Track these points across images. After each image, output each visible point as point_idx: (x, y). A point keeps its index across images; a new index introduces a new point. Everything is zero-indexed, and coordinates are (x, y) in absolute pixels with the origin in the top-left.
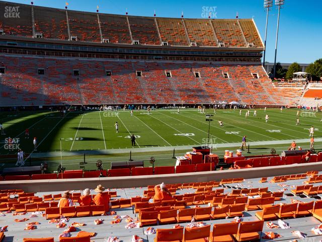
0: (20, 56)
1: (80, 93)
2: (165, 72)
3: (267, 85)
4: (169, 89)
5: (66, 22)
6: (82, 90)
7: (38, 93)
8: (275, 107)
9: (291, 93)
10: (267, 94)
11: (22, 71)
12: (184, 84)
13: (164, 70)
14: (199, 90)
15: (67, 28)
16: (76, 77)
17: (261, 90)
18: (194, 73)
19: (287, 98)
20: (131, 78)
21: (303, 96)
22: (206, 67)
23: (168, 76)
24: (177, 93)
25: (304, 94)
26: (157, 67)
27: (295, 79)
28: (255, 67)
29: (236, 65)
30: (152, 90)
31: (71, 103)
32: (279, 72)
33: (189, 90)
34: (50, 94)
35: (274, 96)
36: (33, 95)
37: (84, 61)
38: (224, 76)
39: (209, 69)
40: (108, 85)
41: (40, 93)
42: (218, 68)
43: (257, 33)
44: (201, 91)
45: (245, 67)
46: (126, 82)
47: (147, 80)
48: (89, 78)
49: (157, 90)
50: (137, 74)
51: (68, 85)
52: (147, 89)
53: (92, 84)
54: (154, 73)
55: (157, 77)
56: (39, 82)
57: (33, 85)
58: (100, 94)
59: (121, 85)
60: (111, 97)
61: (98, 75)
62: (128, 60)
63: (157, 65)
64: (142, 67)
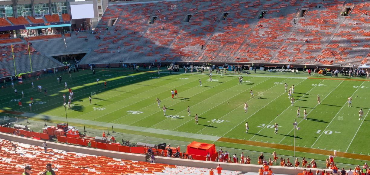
2: (345, 7)
13: (345, 4)
16: (220, 23)
33: (350, 40)
34: (174, 48)
36: (159, 50)
46: (272, 28)
47: (304, 23)
48: (232, 24)
49: (302, 40)
50: (298, 14)
51: (202, 35)
52: (289, 39)
53: (228, 33)
54: (326, 10)
55: (323, 18)
56: (176, 32)
57: (168, 37)
58: (225, 47)
59: (262, 33)
60: (232, 52)
61: (246, 19)
64: (316, 1)
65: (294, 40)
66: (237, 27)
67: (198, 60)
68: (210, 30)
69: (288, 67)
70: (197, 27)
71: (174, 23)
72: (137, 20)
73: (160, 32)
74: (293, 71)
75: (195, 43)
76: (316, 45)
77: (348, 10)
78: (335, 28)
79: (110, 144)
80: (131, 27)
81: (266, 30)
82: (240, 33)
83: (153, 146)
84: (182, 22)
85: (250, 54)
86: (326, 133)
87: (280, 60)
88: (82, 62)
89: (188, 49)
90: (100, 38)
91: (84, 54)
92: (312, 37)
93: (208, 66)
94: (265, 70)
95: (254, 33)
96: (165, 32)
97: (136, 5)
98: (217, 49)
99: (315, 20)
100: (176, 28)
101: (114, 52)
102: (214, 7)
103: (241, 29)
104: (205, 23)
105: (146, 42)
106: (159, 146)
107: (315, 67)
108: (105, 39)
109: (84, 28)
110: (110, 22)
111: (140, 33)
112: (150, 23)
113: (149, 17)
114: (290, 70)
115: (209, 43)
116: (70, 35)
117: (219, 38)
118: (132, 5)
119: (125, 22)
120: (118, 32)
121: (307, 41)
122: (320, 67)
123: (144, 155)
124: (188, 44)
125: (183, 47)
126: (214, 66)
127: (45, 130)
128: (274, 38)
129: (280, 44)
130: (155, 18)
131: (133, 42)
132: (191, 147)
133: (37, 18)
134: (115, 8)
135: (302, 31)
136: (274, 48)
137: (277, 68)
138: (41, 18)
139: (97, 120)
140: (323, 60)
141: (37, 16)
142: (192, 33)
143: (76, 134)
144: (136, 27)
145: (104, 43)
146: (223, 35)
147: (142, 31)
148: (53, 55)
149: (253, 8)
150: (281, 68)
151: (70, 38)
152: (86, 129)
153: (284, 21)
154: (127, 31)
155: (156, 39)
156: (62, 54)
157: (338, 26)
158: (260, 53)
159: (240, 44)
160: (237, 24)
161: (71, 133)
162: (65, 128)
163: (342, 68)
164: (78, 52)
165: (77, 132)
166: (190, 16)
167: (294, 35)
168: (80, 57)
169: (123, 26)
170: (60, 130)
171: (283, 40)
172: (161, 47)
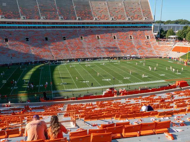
0: (14, 30)
1: (51, 52)
2: (96, 36)
3: (153, 43)
4: (99, 48)
5: (37, 7)
6: (51, 50)
7: (29, 53)
8: (156, 57)
9: (166, 48)
10: (153, 49)
11: (17, 39)
12: (107, 44)
13: (96, 34)
14: (115, 47)
15: (38, 11)
16: (47, 42)
17: (150, 47)
18: (113, 36)
19: (163, 51)
20: (77, 41)
21: (172, 50)
22: (120, 32)
23: (98, 39)
24: (103, 50)
25: (172, 49)
26: (92, 33)
27: (169, 40)
28: (148, 31)
29: (137, 30)
30: (89, 48)
31: (48, 59)
32: (162, 34)
33: (110, 48)
34: (35, 54)
35: (156, 50)
36: (27, 55)
37: (49, 30)
38: (130, 38)
39: (121, 33)
40: (65, 46)
41: (30, 53)
42: (127, 33)
43: (150, 10)
44: (117, 48)
45: (142, 31)
56: (28, 46)
57: (26, 49)
58: (62, 52)
61: (59, 40)
62: (75, 29)
63: (92, 32)
64: (83, 34)
71: (22, 42)
75: (45, 51)
78: (100, 43)
98: (59, 53)
100: (25, 44)
111: (5, 47)
113: (3, 38)
131: (6, 52)
155: (19, 49)
167: (87, 46)
171: (84, 48)
172: (26, 54)
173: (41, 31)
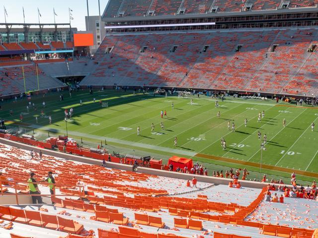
2: (311, 45)
13: (313, 41)
34: (161, 74)
36: (148, 75)
41: (155, 73)
46: (247, 61)
47: (274, 57)
48: (211, 55)
49: (272, 72)
50: (270, 49)
51: (186, 64)
52: (260, 70)
53: (208, 63)
54: (294, 46)
55: (291, 53)
56: (163, 61)
57: (156, 65)
58: (205, 76)
59: (237, 64)
60: (211, 80)
61: (224, 52)
62: (276, 29)
63: (311, 34)
64: (286, 38)
65: (265, 71)
66: (216, 59)
67: (181, 86)
68: (193, 60)
69: (259, 94)
70: (181, 57)
71: (162, 53)
72: (130, 49)
73: (149, 60)
74: (263, 98)
75: (179, 71)
76: (284, 76)
77: (314, 47)
78: (302, 62)
79: (103, 154)
80: (124, 55)
81: (241, 62)
82: (218, 64)
83: (140, 158)
84: (169, 52)
85: (227, 83)
86: (289, 153)
87: (252, 89)
88: (82, 83)
89: (173, 76)
90: (98, 63)
91: (84, 77)
92: (281, 70)
93: (190, 91)
94: (238, 97)
95: (231, 64)
96: (154, 60)
97: (130, 36)
98: (198, 77)
99: (284, 55)
100: (163, 57)
101: (109, 76)
102: (197, 41)
103: (219, 60)
104: (189, 54)
105: (137, 68)
106: (144, 158)
107: (282, 95)
108: (102, 64)
109: (84, 55)
110: (107, 50)
111: (132, 60)
112: (141, 52)
113: (141, 47)
114: (260, 97)
115: (191, 71)
116: (72, 60)
117: (200, 67)
118: (127, 36)
119: (120, 50)
120: (113, 58)
121: (276, 73)
122: (286, 96)
123: (132, 166)
124: (173, 72)
125: (168, 74)
126: (194, 91)
127: (49, 140)
128: (248, 69)
129: (252, 75)
130: (145, 48)
131: (126, 68)
132: (171, 161)
133: (45, 44)
134: (112, 38)
135: (273, 64)
136: (247, 78)
137: (249, 95)
138: (48, 44)
139: (93, 134)
140: (290, 90)
141: (45, 43)
142: (177, 62)
143: (74, 145)
144: (129, 55)
145: (101, 67)
146: (203, 65)
147: (134, 59)
148: (57, 77)
149: (230, 42)
150: (252, 95)
151: (72, 62)
152: (83, 141)
153: (257, 54)
154: (121, 59)
155: (146, 66)
156: (65, 76)
157: (305, 61)
158: (235, 82)
159: (218, 73)
160: (216, 55)
161: (70, 144)
162: (65, 139)
163: (306, 97)
164: (79, 74)
165: (75, 143)
166: (176, 47)
167: (266, 67)
168: (80, 79)
169: (118, 54)
170: (61, 141)
171: (255, 71)
172: (149, 73)
173: (209, 34)
